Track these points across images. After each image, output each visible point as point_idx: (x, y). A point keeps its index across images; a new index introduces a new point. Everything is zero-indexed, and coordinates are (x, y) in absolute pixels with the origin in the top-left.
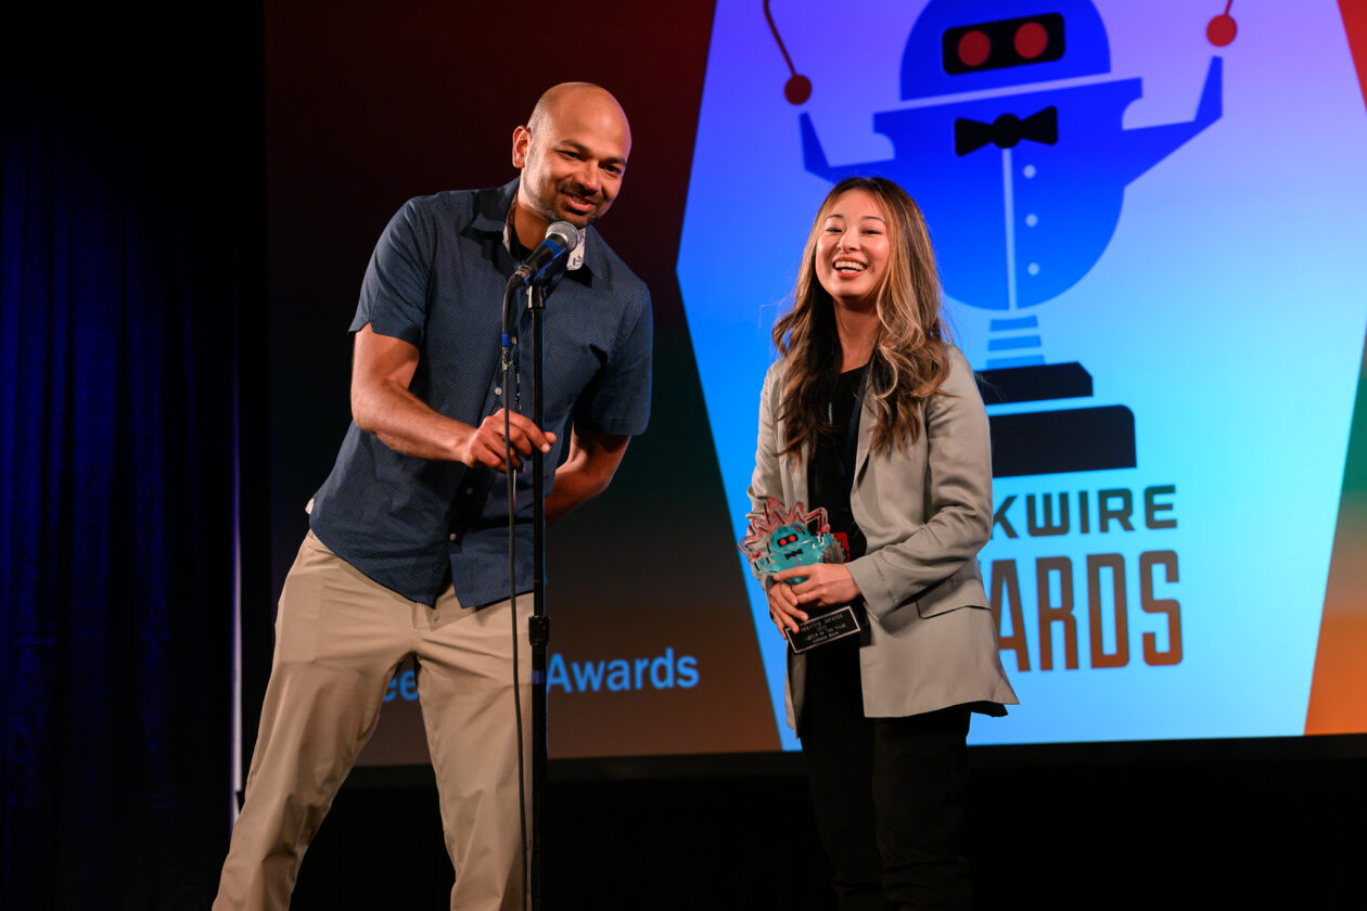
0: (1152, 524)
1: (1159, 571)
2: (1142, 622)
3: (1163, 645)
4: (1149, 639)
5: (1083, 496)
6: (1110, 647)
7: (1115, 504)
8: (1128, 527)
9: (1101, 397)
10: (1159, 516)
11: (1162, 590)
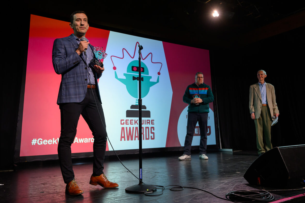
0: (152, 124)
1: (152, 129)
2: (151, 135)
3: (153, 137)
4: (151, 136)
5: (145, 120)
6: (147, 137)
7: (148, 121)
8: (149, 124)
9: (147, 110)
10: (153, 123)
11: (153, 131)
